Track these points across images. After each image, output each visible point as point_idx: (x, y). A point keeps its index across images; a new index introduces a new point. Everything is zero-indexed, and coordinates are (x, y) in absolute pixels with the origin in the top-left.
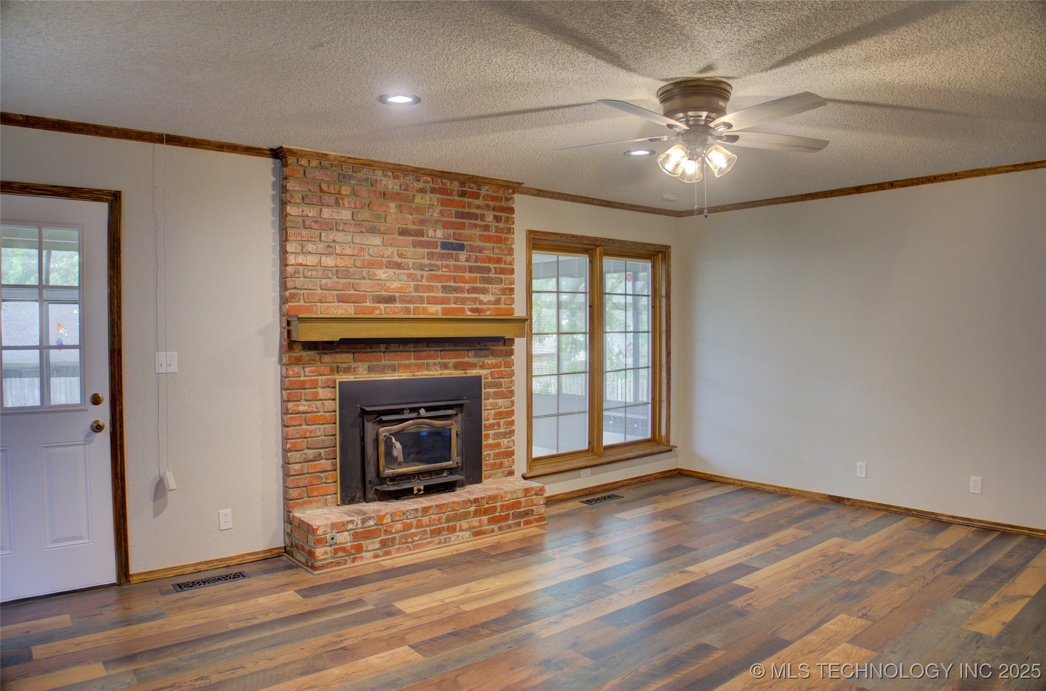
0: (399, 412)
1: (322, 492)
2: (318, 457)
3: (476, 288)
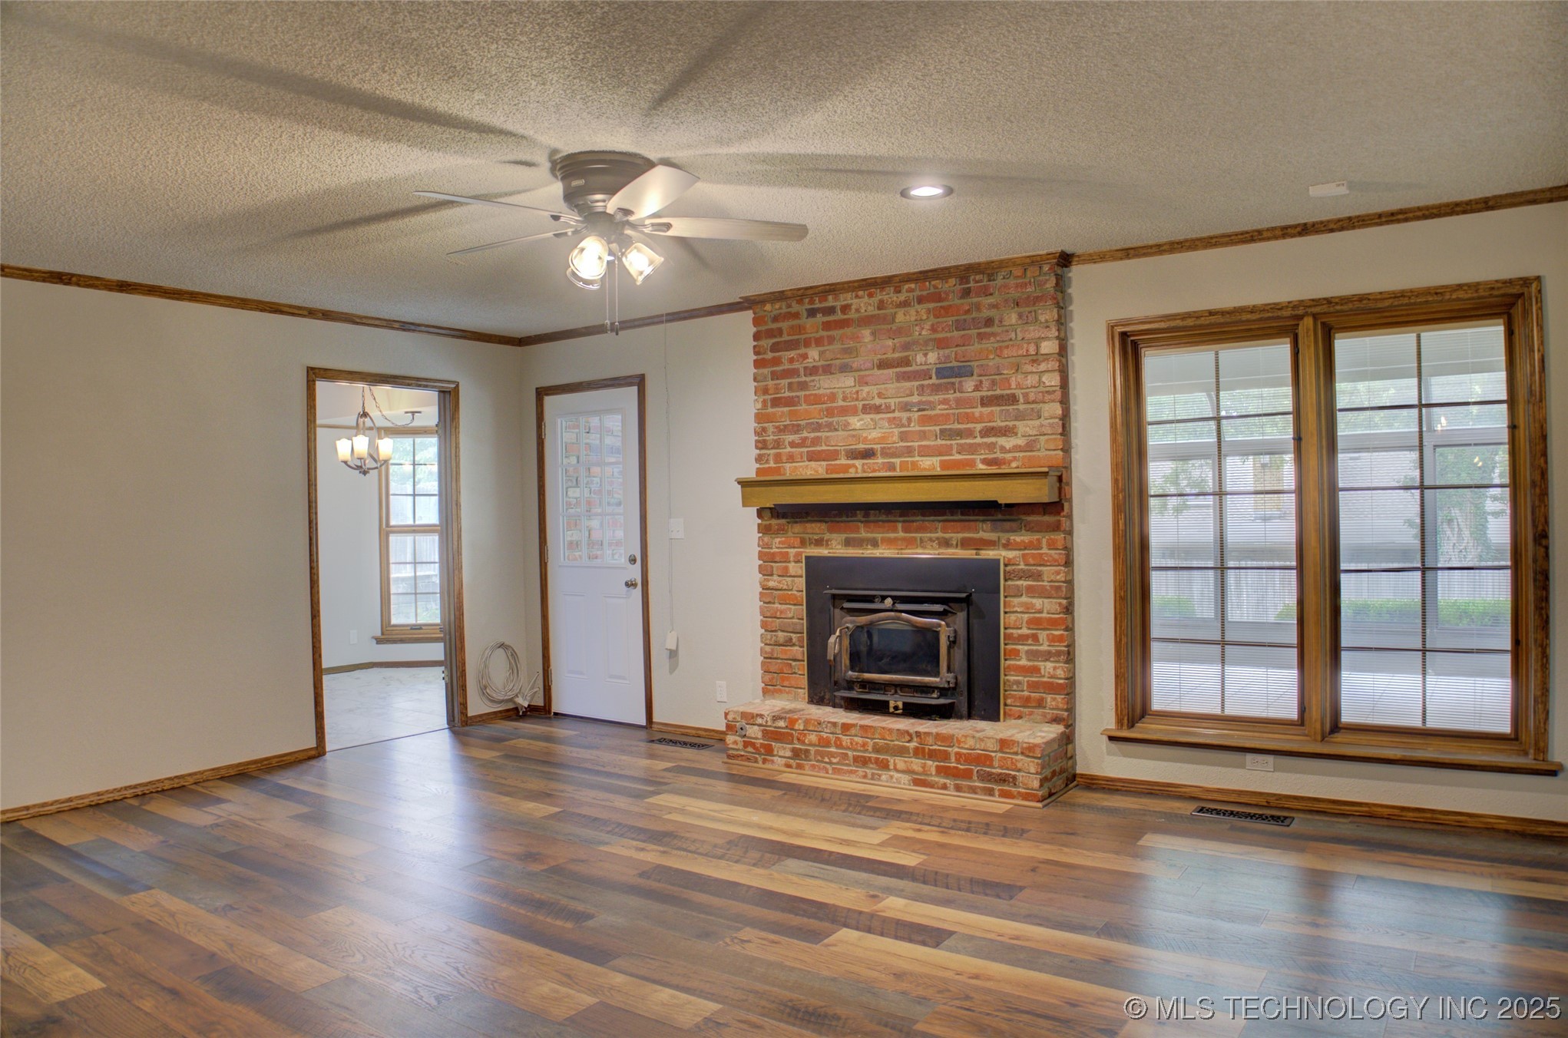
0: (870, 599)
1: (793, 683)
2: (789, 643)
3: (993, 428)
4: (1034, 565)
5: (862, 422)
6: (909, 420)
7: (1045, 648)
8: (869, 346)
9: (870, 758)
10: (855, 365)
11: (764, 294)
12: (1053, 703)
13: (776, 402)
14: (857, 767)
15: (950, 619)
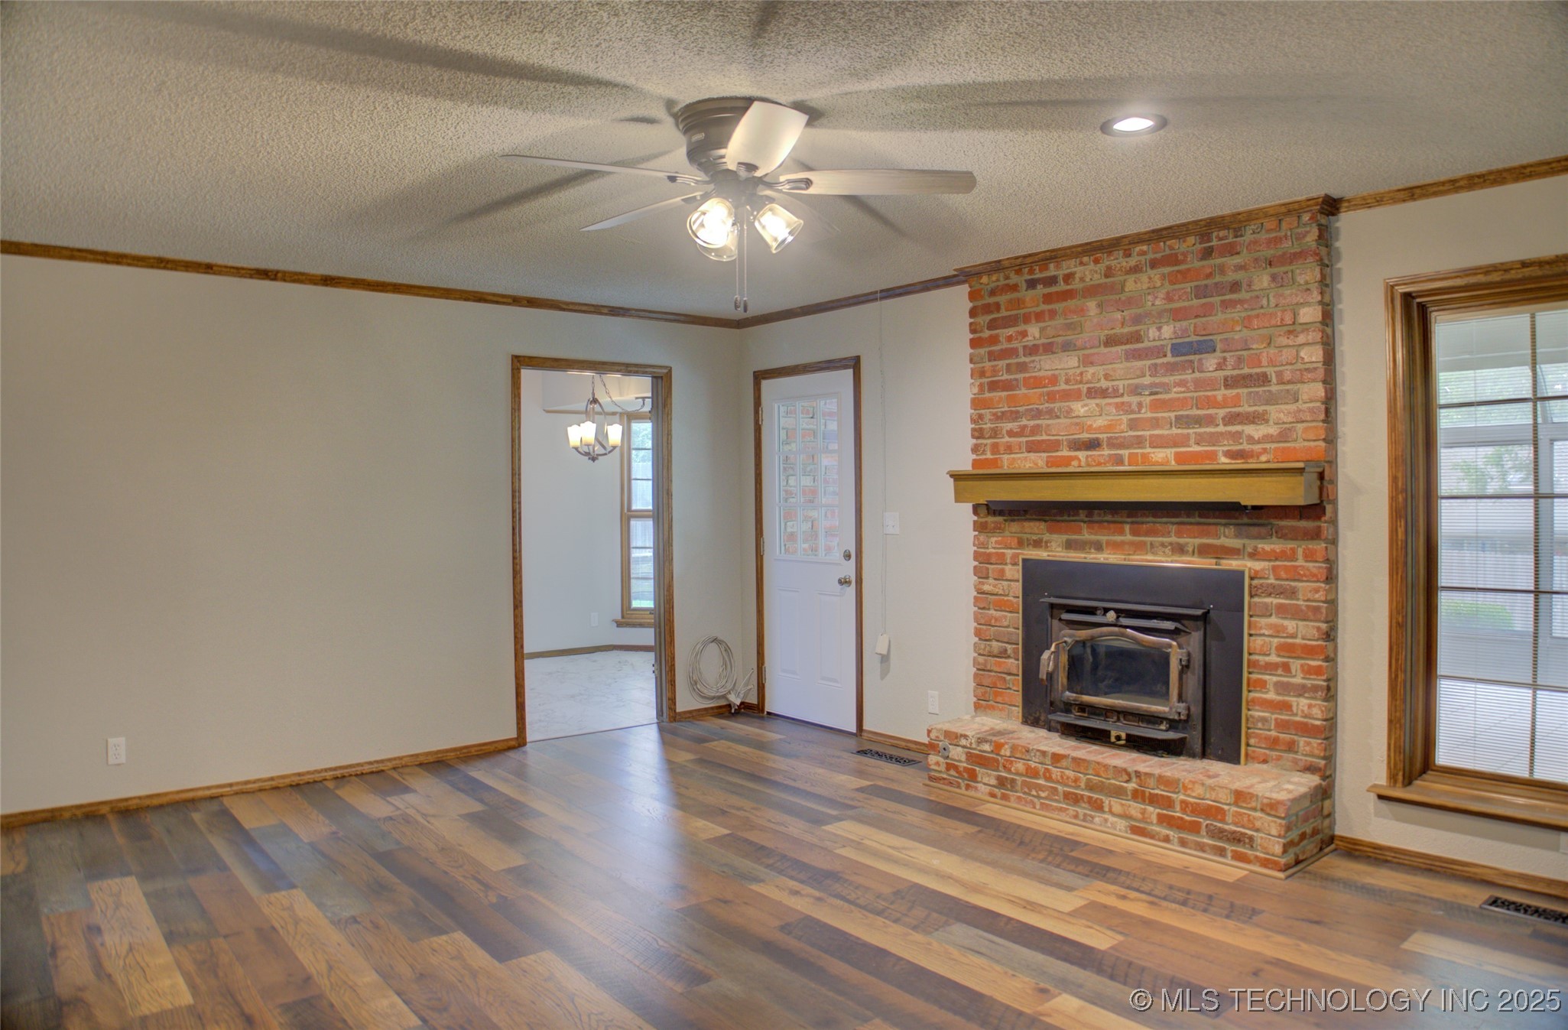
0: (1091, 611)
1: (1007, 699)
2: (1003, 654)
3: (1238, 414)
4: (1287, 580)
5: (1086, 408)
6: (1140, 405)
7: (1298, 680)
8: (1095, 320)
9: (1082, 796)
10: (1079, 343)
11: (980, 265)
12: (1307, 748)
13: (993, 386)
14: (1067, 804)
15: (1183, 639)
